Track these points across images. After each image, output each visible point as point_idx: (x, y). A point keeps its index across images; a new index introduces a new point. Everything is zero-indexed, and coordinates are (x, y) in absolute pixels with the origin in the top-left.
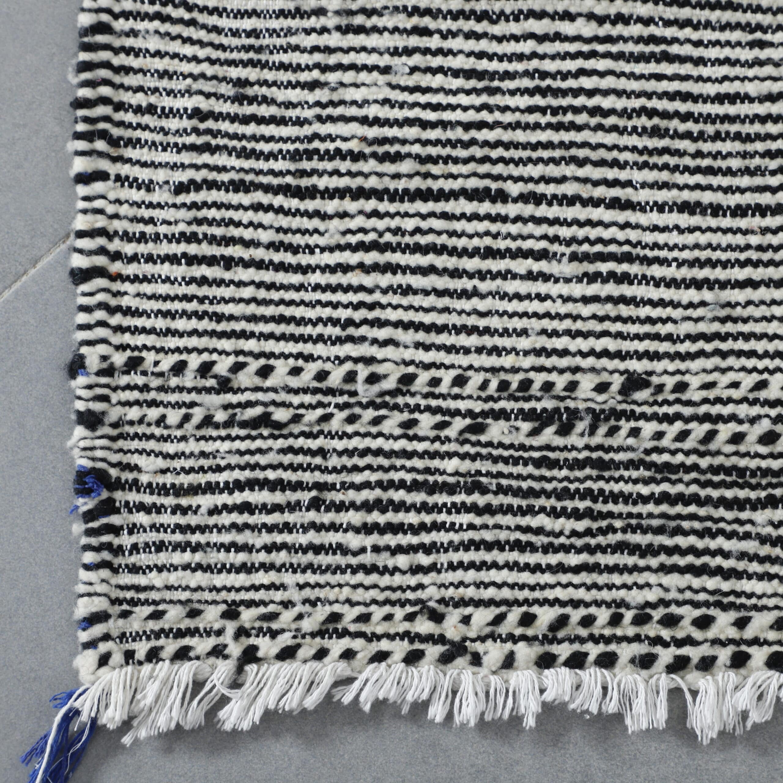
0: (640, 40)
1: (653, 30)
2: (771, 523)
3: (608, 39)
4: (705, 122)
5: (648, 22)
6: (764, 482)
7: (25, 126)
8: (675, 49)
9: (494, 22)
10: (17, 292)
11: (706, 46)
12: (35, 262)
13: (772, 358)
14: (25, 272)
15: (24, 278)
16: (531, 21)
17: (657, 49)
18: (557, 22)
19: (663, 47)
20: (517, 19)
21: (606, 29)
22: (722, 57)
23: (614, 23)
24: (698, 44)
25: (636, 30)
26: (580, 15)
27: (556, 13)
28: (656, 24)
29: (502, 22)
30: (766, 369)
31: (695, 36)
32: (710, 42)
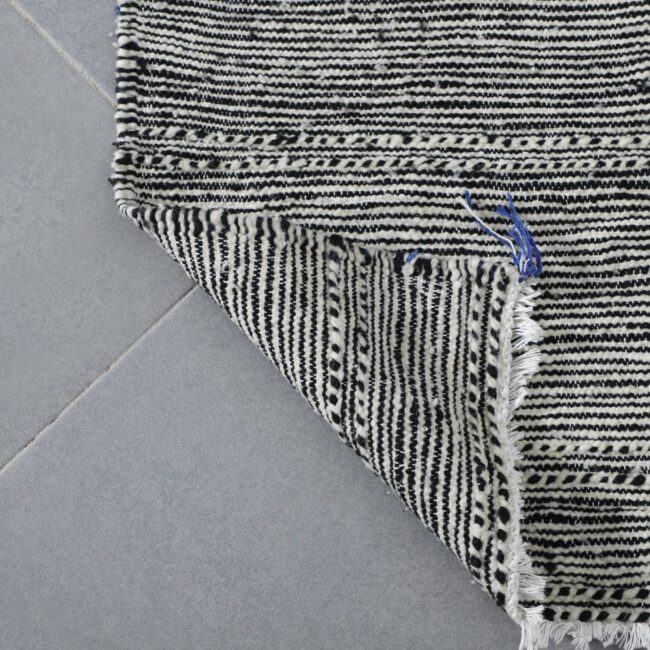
0: (447, 241)
1: (455, 235)
2: (538, 531)
3: (428, 241)
5: (451, 231)
6: (533, 506)
7: (81, 302)
8: (468, 247)
9: (360, 233)
10: (78, 403)
11: (486, 245)
12: (88, 384)
13: (534, 430)
14: (83, 391)
15: (82, 394)
16: (382, 232)
17: (458, 247)
18: (398, 232)
19: (461, 245)
20: (374, 231)
21: (427, 236)
22: (496, 251)
23: (431, 232)
24: (481, 243)
25: (445, 235)
26: (411, 227)
27: (397, 226)
28: (457, 232)
29: (365, 233)
30: (531, 438)
31: (479, 238)
32: (488, 242)
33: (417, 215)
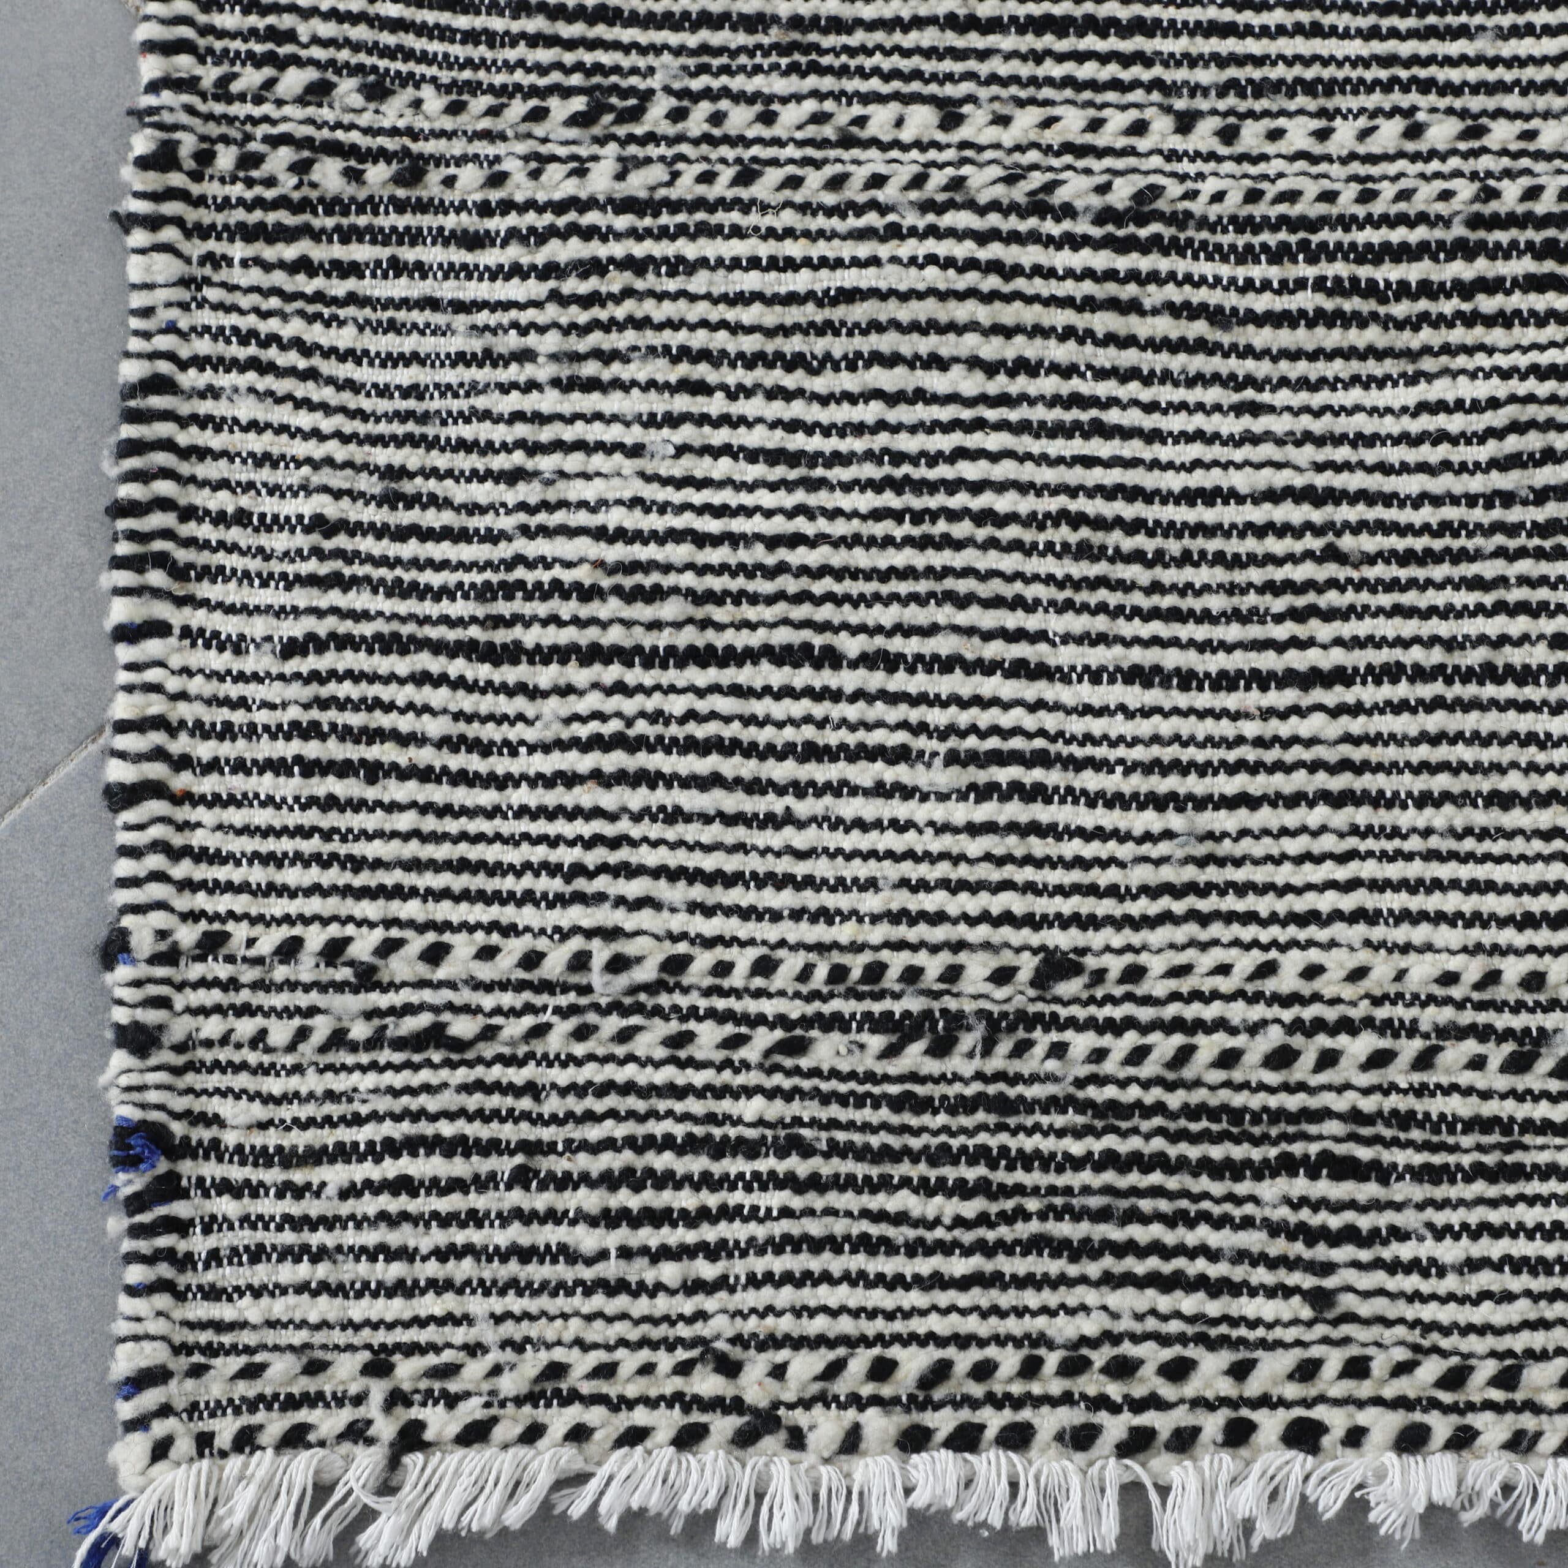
0: (1055, 401)
1: (1076, 385)
2: (1287, 1201)
3: (1004, 400)
4: (1166, 536)
5: (1068, 371)
6: (1274, 1132)
7: (28, 547)
8: (1113, 416)
9: (815, 372)
10: (13, 825)
11: (1165, 412)
12: (44, 775)
13: (1284, 924)
14: (28, 792)
15: (26, 802)
16: (876, 370)
17: (1085, 416)
18: (919, 373)
19: (1094, 413)
20: (852, 367)
21: (1000, 384)
22: (1191, 429)
23: (1012, 374)
24: (1151, 407)
25: (1049, 384)
26: (956, 360)
27: (917, 357)
28: (1082, 376)
29: (828, 372)
30: (1274, 944)
31: (1146, 395)
32: (1170, 404)
33: (973, 326)
